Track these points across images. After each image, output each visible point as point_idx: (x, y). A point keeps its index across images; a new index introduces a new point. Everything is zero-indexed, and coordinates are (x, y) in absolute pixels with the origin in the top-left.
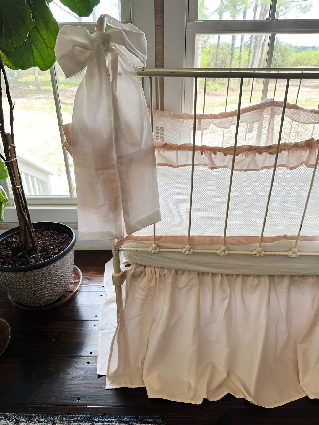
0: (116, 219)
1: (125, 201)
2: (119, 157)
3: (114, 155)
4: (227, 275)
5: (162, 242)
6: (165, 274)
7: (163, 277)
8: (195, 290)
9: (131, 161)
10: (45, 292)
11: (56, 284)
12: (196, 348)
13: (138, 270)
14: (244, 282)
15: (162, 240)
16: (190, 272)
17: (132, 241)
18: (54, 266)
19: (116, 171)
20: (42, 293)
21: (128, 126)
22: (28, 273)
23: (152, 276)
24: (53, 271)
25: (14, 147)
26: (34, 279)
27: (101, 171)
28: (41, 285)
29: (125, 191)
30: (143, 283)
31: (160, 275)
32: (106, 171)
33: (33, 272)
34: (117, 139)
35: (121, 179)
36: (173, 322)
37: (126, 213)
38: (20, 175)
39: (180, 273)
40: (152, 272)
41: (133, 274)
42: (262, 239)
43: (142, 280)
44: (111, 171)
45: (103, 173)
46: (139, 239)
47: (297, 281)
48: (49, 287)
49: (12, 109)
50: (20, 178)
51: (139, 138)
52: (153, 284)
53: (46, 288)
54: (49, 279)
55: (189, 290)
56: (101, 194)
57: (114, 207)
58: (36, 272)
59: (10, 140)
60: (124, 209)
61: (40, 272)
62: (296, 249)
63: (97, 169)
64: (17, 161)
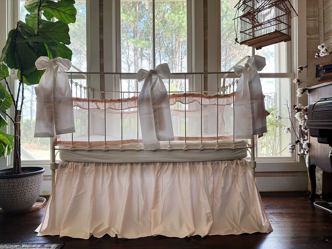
0: (52, 127)
1: (56, 117)
2: (54, 98)
3: (52, 97)
4: (110, 163)
5: (76, 145)
6: (78, 165)
7: (77, 167)
8: (93, 173)
9: (60, 102)
10: (18, 196)
11: (26, 192)
12: (92, 207)
13: (65, 163)
14: (119, 169)
15: (77, 144)
16: (92, 163)
17: (62, 144)
18: (27, 179)
19: (53, 104)
20: (16, 197)
21: (60, 89)
22: (10, 180)
23: (72, 166)
24: (25, 183)
25: (20, 117)
26: (13, 185)
27: (46, 103)
28: (17, 190)
29: (55, 113)
30: (67, 170)
31: (76, 166)
32: (49, 104)
33: (13, 180)
34: (54, 91)
35: (55, 107)
36: (80, 193)
37: (56, 123)
38: (20, 131)
39: (87, 164)
40: (72, 165)
41: (62, 165)
42: (122, 142)
43: (66, 169)
44: (51, 104)
45: (47, 104)
46: (65, 143)
47: (145, 168)
48: (21, 193)
49: (23, 99)
50: (20, 133)
51: (64, 93)
52: (72, 170)
53: (19, 194)
54: (22, 187)
55: (90, 174)
56: (45, 113)
57: (51, 120)
58: (15, 180)
59: (19, 113)
60: (55, 121)
61: (17, 180)
62: (138, 146)
63: (45, 102)
64: (20, 124)
